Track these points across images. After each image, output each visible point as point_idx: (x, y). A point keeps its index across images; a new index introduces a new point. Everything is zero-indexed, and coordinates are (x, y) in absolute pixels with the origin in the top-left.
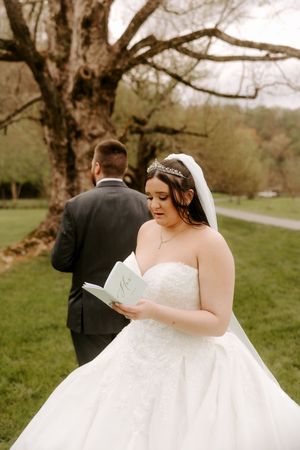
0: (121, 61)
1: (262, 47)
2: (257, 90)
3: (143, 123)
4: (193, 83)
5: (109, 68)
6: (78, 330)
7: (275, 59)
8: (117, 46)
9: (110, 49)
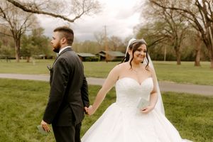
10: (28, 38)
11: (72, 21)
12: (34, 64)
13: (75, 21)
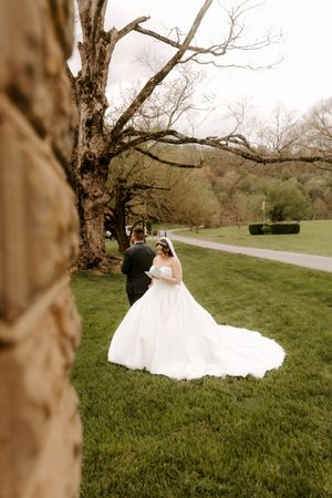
2: (202, 162)
5: (105, 152)
9: (105, 139)
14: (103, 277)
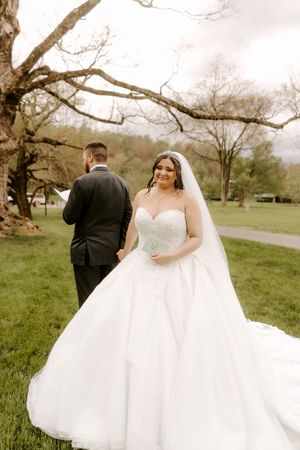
0: (23, 83)
1: (133, 88)
2: (123, 119)
3: (32, 134)
4: (76, 107)
5: (14, 87)
6: (82, 263)
7: (136, 98)
8: (20, 70)
9: (14, 72)
10: (244, 163)
11: (282, 127)
12: (247, 209)
13: (285, 128)
14: (6, 239)
